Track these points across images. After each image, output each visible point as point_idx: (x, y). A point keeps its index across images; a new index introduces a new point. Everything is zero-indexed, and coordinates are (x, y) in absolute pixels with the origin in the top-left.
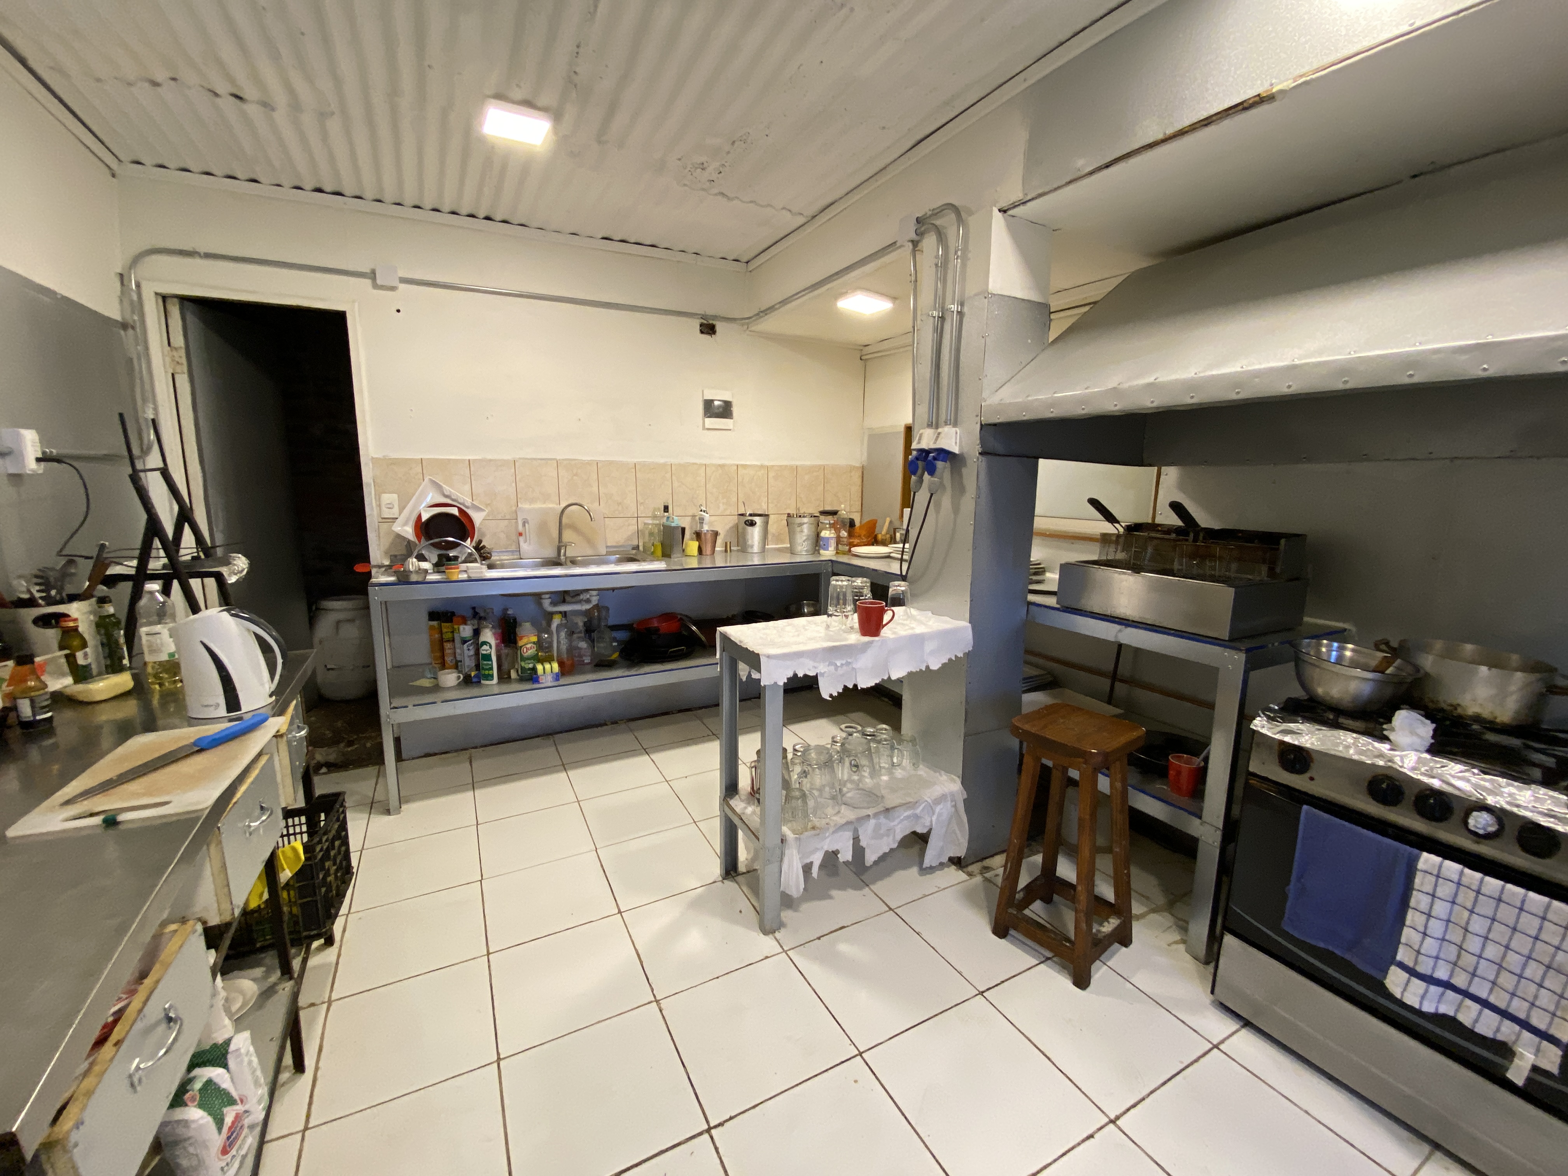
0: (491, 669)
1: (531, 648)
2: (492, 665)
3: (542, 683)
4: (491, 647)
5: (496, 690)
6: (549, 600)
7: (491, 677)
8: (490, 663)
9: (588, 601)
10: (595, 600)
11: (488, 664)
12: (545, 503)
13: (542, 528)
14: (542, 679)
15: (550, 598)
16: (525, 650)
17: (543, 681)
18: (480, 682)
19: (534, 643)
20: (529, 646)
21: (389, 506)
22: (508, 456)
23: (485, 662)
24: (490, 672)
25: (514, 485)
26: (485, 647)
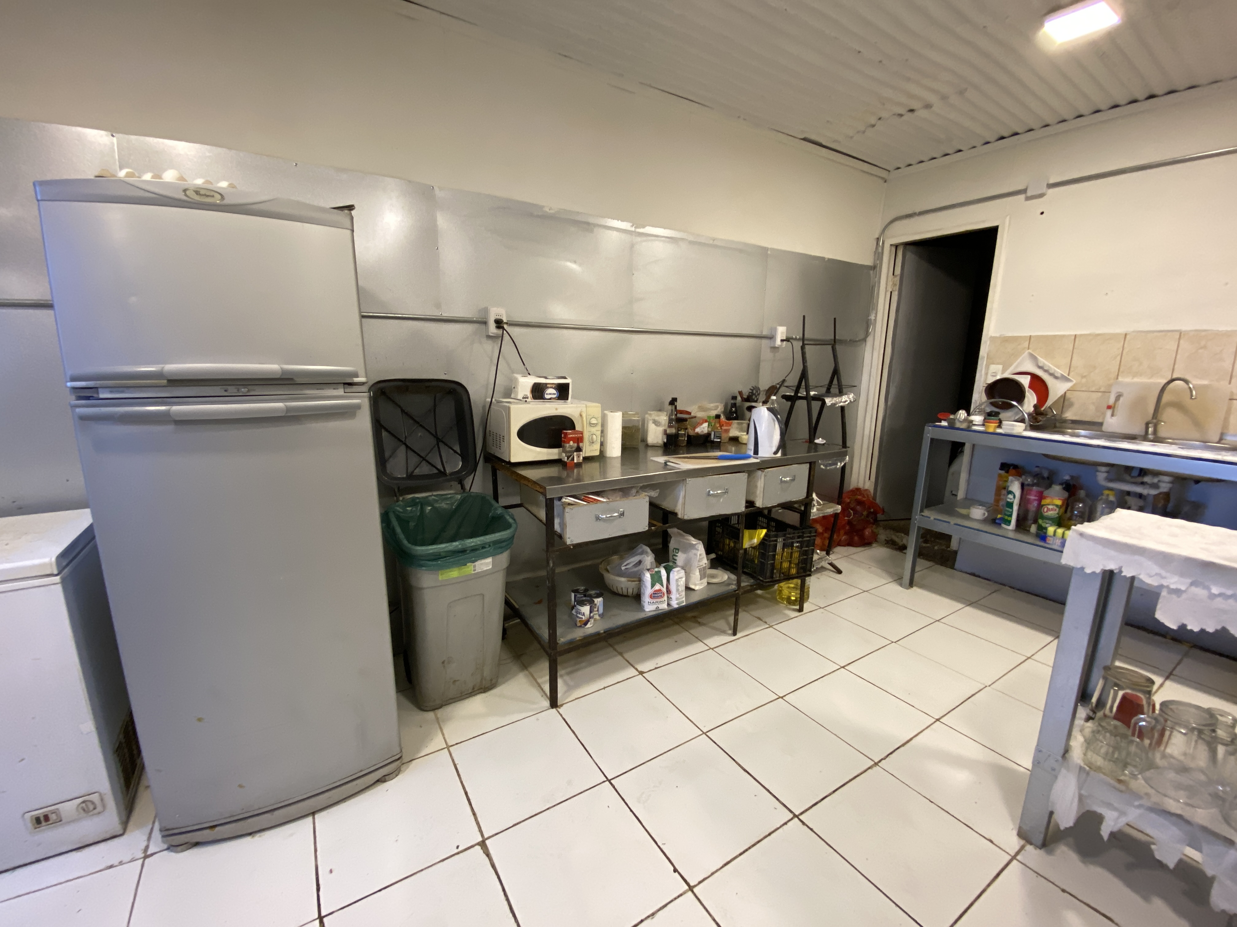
0: (1011, 516)
1: (1052, 510)
2: (1012, 512)
3: (1048, 544)
4: (1014, 497)
5: (1011, 535)
6: (1105, 475)
7: (1008, 523)
8: (1010, 510)
9: (1155, 486)
10: (1165, 487)
11: (1008, 511)
12: (1151, 377)
13: (1138, 402)
14: (1050, 540)
15: (1107, 472)
16: (1046, 509)
17: (1051, 542)
18: (1000, 524)
19: (1057, 506)
20: (1050, 507)
21: (994, 374)
22: (1119, 330)
23: (1007, 509)
24: (1009, 518)
25: (1119, 358)
26: (1011, 496)
